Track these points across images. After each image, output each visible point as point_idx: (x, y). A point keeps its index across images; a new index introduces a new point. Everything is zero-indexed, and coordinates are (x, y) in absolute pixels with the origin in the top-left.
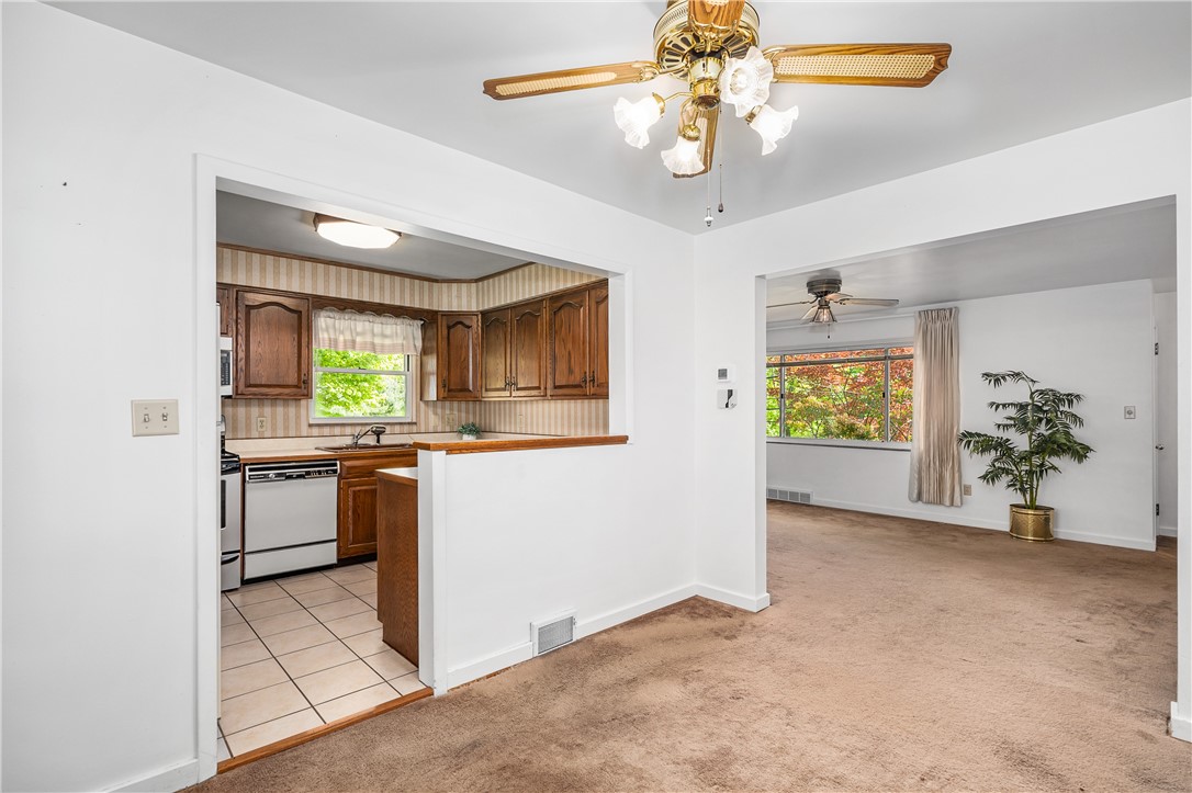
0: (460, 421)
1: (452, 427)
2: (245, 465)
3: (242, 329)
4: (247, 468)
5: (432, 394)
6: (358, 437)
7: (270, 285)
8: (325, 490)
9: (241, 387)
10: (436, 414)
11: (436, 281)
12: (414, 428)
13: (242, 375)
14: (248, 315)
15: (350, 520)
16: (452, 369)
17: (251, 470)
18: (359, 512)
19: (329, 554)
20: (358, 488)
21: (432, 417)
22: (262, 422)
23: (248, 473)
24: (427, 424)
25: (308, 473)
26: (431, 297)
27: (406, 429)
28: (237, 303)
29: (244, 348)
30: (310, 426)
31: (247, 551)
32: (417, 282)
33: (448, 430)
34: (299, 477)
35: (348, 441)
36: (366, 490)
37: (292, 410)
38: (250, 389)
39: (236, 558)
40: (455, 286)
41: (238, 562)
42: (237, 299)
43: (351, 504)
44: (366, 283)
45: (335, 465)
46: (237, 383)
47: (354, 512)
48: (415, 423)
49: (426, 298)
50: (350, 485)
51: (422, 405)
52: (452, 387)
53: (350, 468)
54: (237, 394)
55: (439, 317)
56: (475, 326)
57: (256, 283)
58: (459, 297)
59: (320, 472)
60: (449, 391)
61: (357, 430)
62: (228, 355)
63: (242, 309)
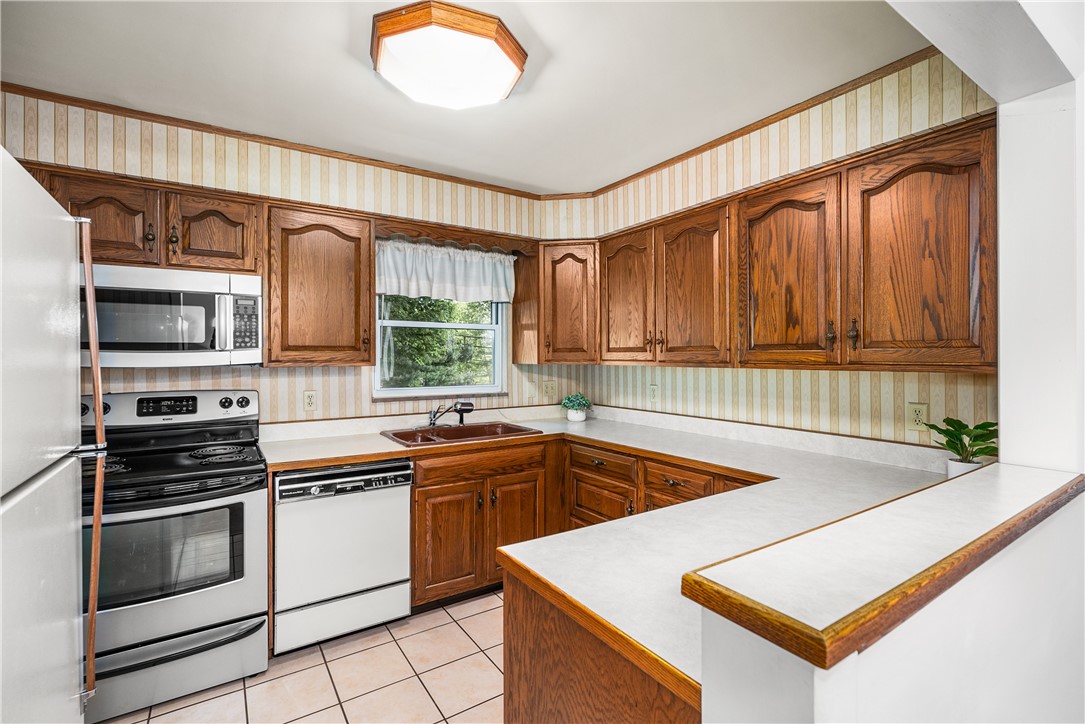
0: (560, 391)
1: (551, 397)
2: (275, 474)
3: (277, 265)
4: (277, 479)
5: (530, 356)
6: (435, 415)
7: (315, 199)
8: (393, 505)
9: (276, 351)
10: (531, 381)
11: (538, 197)
12: (505, 401)
13: (277, 332)
14: (285, 243)
15: (429, 548)
16: (559, 320)
17: (282, 483)
18: (442, 535)
19: (399, 601)
20: (439, 499)
21: (527, 385)
22: (310, 397)
23: (278, 488)
24: (520, 393)
25: (368, 483)
26: (531, 220)
27: (495, 402)
28: (269, 225)
29: (279, 292)
30: (375, 401)
31: (277, 609)
32: (513, 198)
33: (546, 402)
34: (355, 489)
35: (424, 421)
36: (450, 503)
37: (350, 379)
38: (288, 353)
39: (261, 624)
40: (563, 203)
41: (264, 629)
42: (269, 218)
43: (429, 523)
44: (447, 198)
45: (407, 467)
46: (270, 344)
47: (435, 534)
48: (507, 395)
49: (525, 221)
50: (428, 495)
51: (515, 369)
52: (560, 346)
53: (429, 470)
54: (270, 361)
55: (541, 248)
56: (592, 259)
57: (296, 196)
58: (569, 218)
59: (385, 480)
60: (554, 351)
61: (435, 405)
62: (255, 302)
63: (277, 234)
